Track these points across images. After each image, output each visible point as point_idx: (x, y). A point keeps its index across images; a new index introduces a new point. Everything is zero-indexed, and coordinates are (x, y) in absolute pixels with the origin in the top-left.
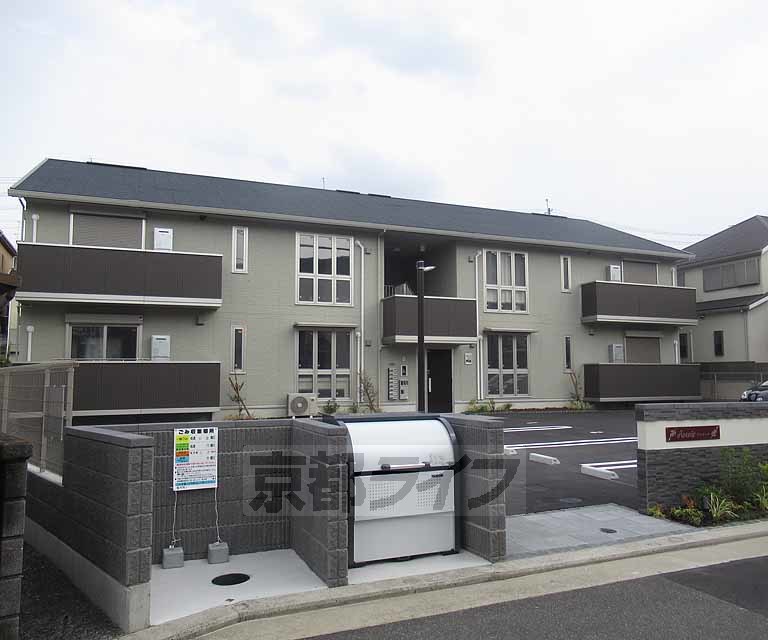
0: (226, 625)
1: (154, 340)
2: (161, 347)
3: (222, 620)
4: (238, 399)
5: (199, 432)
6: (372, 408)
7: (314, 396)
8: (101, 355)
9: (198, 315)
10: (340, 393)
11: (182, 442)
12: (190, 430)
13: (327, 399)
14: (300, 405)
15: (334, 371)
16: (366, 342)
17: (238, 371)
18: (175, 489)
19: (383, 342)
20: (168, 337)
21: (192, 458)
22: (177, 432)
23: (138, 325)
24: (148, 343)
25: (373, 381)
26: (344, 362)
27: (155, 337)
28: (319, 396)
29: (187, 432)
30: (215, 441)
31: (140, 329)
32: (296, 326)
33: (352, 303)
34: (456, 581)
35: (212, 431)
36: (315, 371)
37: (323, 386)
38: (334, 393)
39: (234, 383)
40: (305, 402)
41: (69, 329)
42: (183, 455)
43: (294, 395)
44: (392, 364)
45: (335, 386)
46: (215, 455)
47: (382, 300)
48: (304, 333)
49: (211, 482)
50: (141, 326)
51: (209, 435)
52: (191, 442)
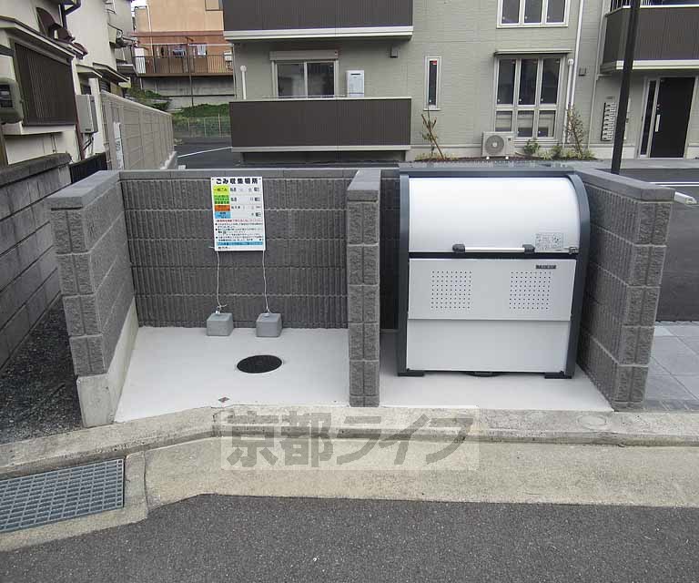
0: (191, 438)
1: (349, 76)
2: (355, 83)
3: (187, 432)
4: (431, 138)
5: (240, 181)
6: (578, 148)
7: (511, 135)
8: (303, 92)
9: (392, 45)
10: (543, 132)
11: (221, 194)
12: (229, 179)
13: (527, 139)
14: (495, 145)
15: (538, 106)
16: (579, 70)
17: (432, 107)
18: (216, 249)
19: (602, 70)
20: (362, 72)
21: (233, 214)
22: (214, 181)
23: (335, 60)
24: (344, 79)
25: (583, 118)
26: (550, 95)
27: (350, 72)
28: (519, 135)
29: (226, 181)
30: (260, 194)
31: (336, 64)
32: (496, 55)
33: (566, 22)
34: (536, 433)
35: (255, 181)
36: (516, 107)
37: (524, 124)
38: (535, 131)
39: (427, 119)
40: (501, 142)
41: (274, 67)
42: (224, 210)
43: (489, 134)
44: (610, 98)
45: (537, 123)
46: (261, 210)
47: (607, 16)
48: (506, 61)
49: (258, 243)
50: (337, 62)
51: (252, 185)
52: (232, 195)
